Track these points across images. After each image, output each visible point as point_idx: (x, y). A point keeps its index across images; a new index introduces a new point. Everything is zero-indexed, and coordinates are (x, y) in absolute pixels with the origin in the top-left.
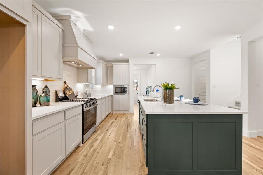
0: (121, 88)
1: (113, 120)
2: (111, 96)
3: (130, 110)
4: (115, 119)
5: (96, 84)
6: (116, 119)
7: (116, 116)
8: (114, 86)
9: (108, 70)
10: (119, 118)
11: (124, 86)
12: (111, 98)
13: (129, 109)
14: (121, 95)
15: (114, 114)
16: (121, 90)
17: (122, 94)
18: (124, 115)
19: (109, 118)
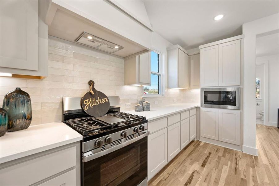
0: (220, 93)
1: (196, 166)
2: (196, 109)
3: (244, 145)
4: (201, 162)
5: (168, 87)
6: (203, 166)
7: (206, 152)
8: (202, 89)
9: (192, 62)
10: (212, 162)
11: (225, 88)
12: (195, 113)
13: (242, 144)
14: (220, 108)
15: (201, 144)
16: (220, 97)
17: (222, 106)
18: (227, 156)
19: (188, 156)
